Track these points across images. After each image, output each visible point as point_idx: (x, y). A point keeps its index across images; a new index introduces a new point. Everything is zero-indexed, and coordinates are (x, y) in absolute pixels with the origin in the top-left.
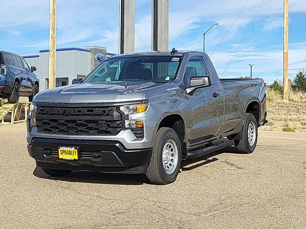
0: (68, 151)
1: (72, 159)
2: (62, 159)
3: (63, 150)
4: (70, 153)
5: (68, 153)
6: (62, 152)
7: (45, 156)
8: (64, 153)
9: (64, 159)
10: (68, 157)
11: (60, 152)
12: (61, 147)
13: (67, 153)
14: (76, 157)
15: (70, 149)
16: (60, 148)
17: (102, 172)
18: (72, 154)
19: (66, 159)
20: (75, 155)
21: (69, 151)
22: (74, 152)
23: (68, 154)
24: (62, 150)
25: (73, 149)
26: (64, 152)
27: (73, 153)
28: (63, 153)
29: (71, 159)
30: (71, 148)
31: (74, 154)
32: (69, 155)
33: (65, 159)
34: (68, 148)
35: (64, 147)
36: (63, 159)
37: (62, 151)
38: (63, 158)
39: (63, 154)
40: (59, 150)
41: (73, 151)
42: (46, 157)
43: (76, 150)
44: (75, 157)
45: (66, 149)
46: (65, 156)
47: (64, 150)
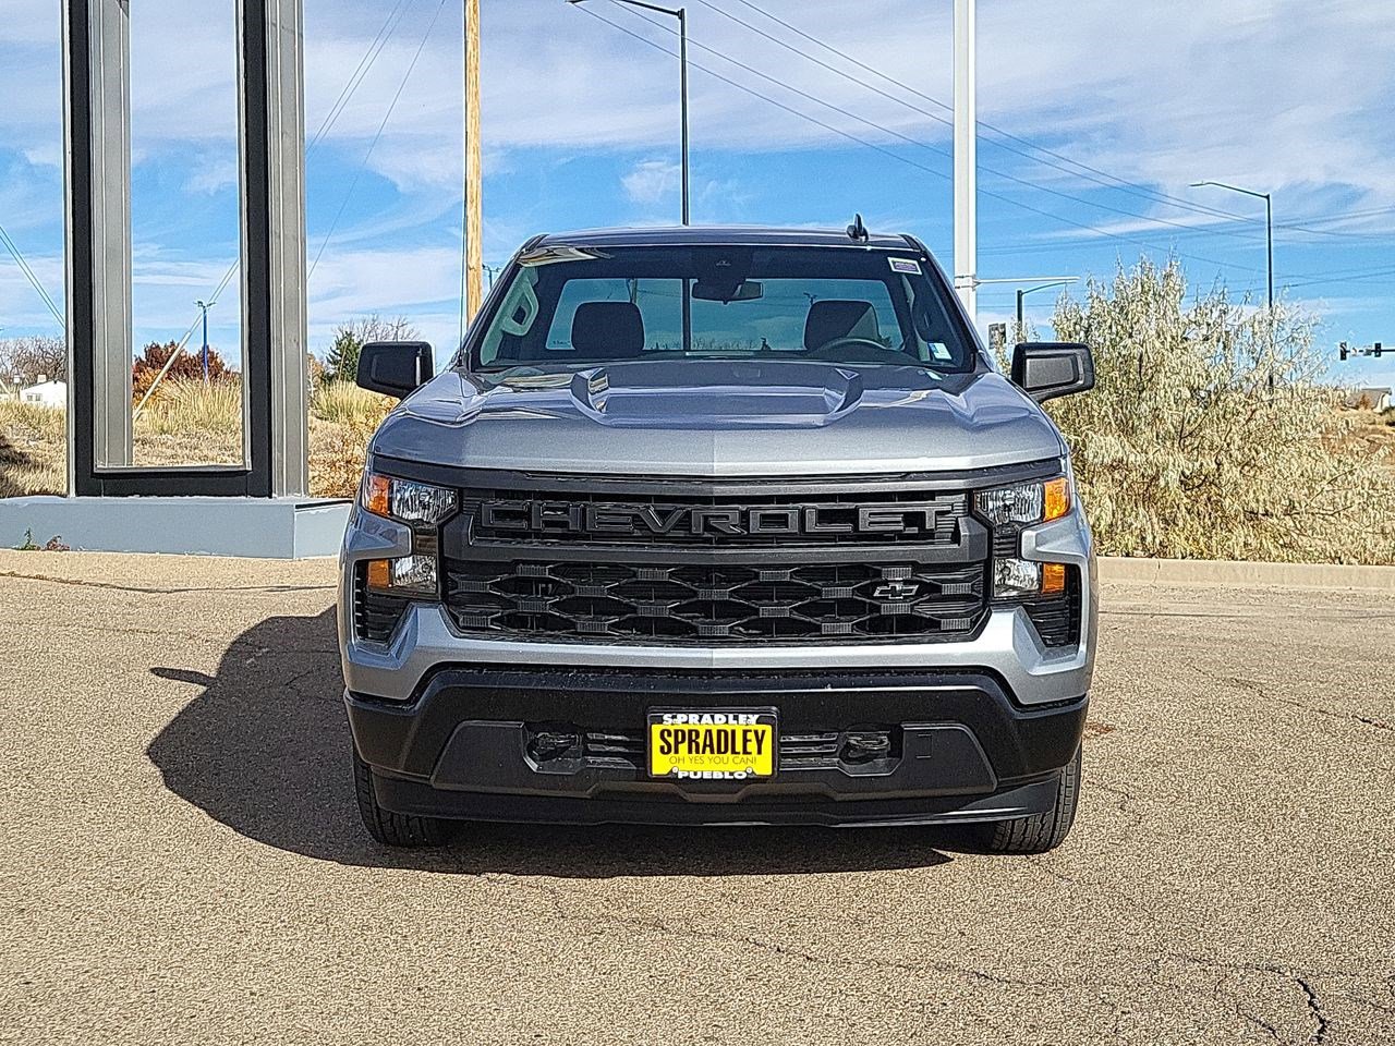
0: (709, 732)
1: (736, 776)
2: (671, 778)
3: (676, 732)
4: (723, 743)
5: (711, 746)
6: (671, 740)
7: (534, 766)
8: (683, 747)
9: (687, 778)
10: (713, 767)
11: (657, 742)
12: (666, 717)
13: (705, 746)
14: (763, 765)
15: (727, 722)
16: (661, 721)
17: (841, 825)
18: (739, 747)
19: (699, 776)
20: (759, 752)
21: (719, 732)
22: (751, 736)
23: (708, 749)
24: (672, 729)
25: (748, 722)
26: (683, 741)
27: (745, 741)
28: (677, 743)
29: (727, 776)
30: (736, 718)
31: (752, 747)
32: (719, 752)
33: (692, 776)
34: (717, 716)
35: (687, 713)
36: (680, 776)
37: (669, 735)
38: (677, 774)
39: (677, 752)
40: (656, 729)
41: (745, 732)
42: (538, 769)
43: (768, 729)
44: (753, 766)
45: (703, 721)
46: (687, 760)
47: (686, 728)
